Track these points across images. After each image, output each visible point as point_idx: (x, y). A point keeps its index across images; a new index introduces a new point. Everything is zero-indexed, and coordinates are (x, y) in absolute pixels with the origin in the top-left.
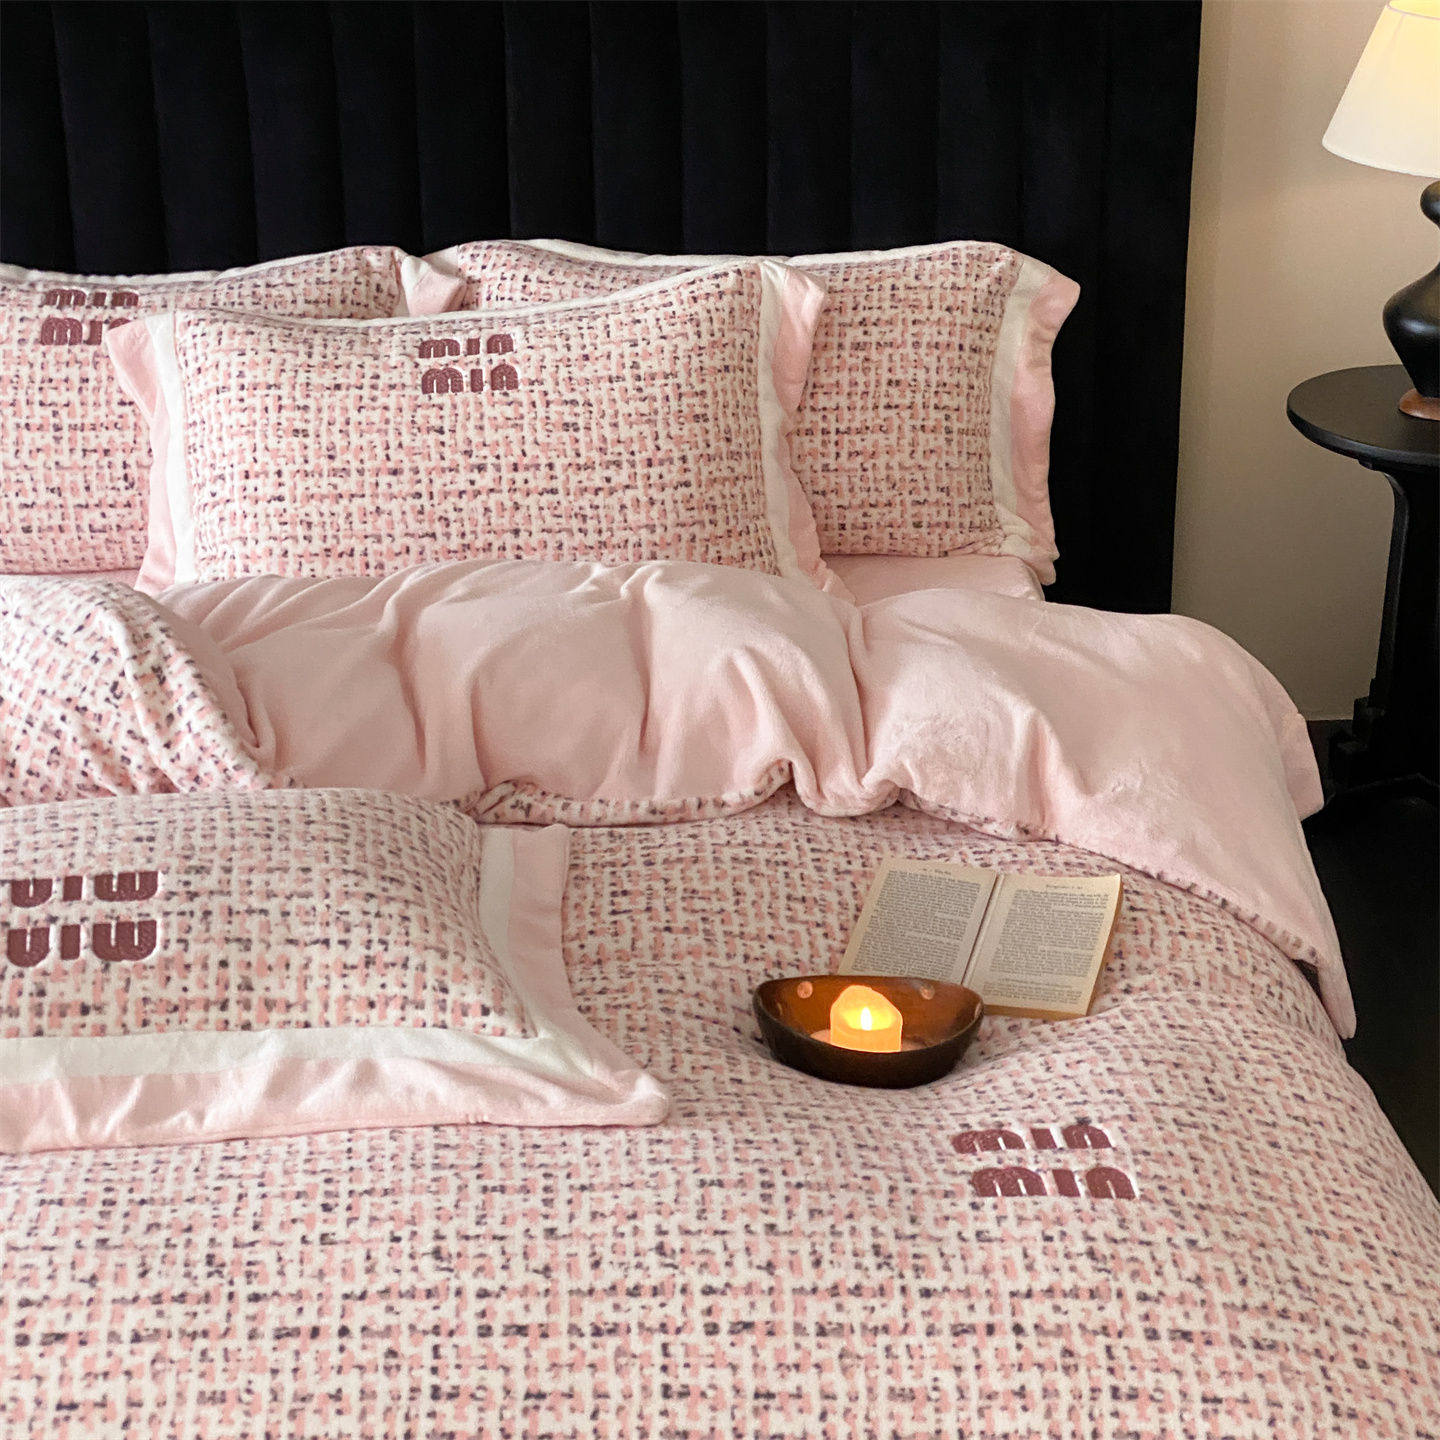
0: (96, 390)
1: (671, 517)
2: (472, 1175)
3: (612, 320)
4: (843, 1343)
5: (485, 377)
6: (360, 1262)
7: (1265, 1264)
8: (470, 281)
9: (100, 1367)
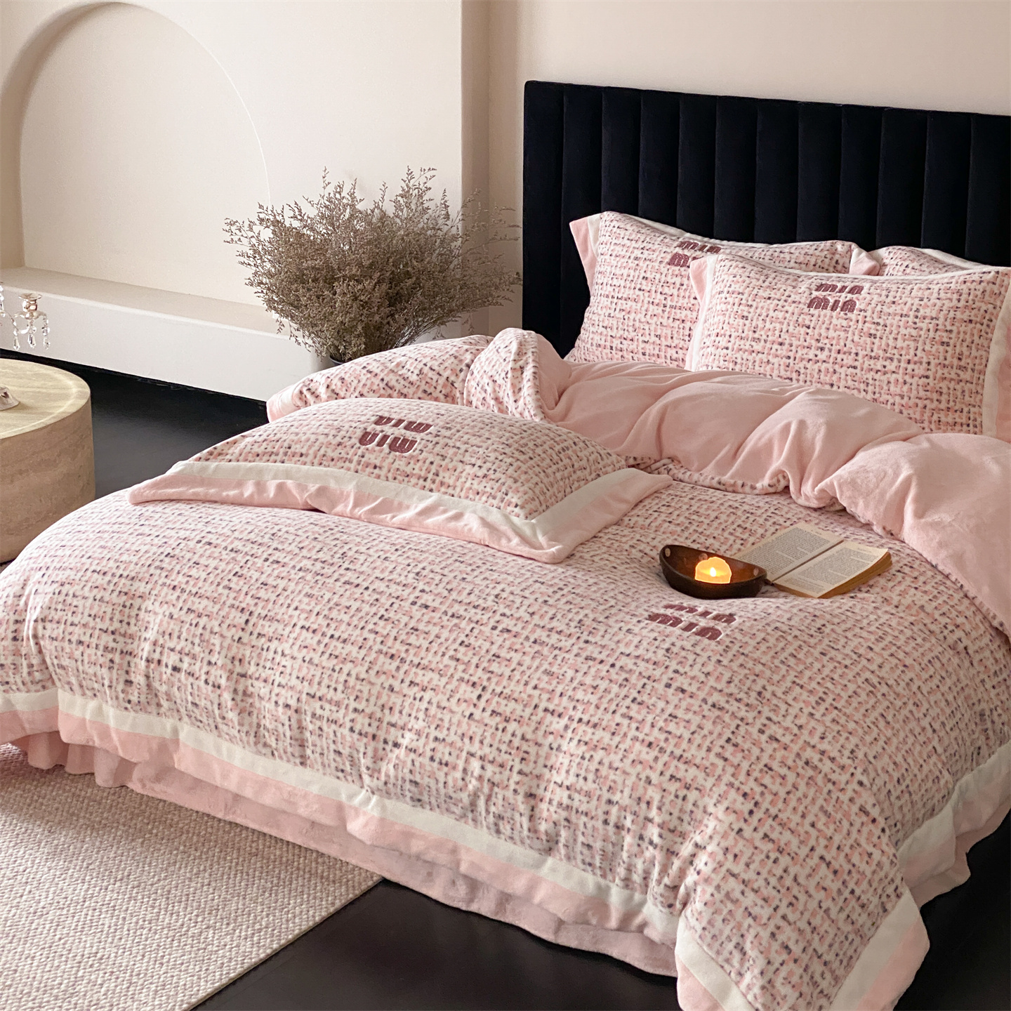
0: (686, 290)
2: (458, 555)
3: (916, 288)
4: (540, 648)
5: (841, 304)
6: (390, 569)
9: (282, 575)
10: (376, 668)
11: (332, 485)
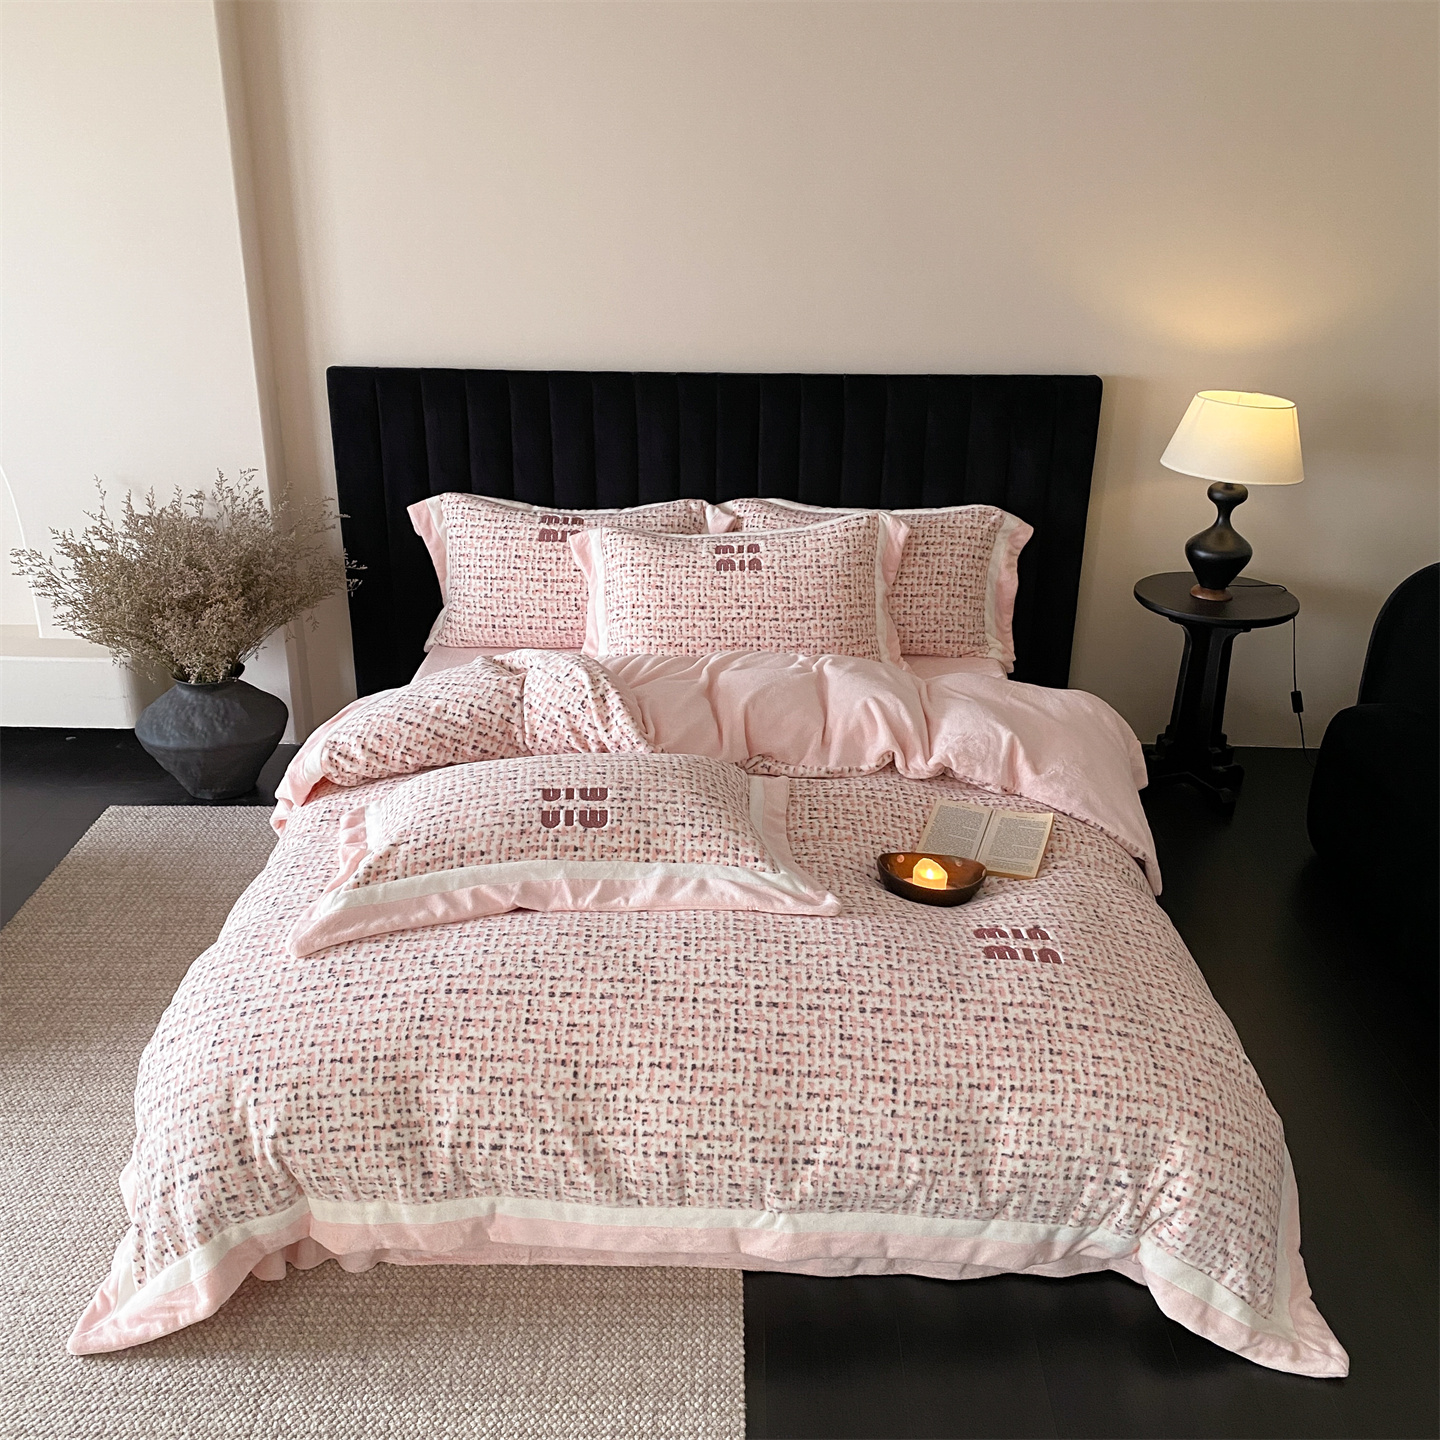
0: (564, 563)
1: (832, 635)
2: (751, 934)
3: (807, 539)
4: (923, 1021)
5: (746, 564)
6: (702, 970)
7: (1123, 997)
8: (739, 517)
9: (586, 1009)
10: (763, 1089)
11: (534, 878)
